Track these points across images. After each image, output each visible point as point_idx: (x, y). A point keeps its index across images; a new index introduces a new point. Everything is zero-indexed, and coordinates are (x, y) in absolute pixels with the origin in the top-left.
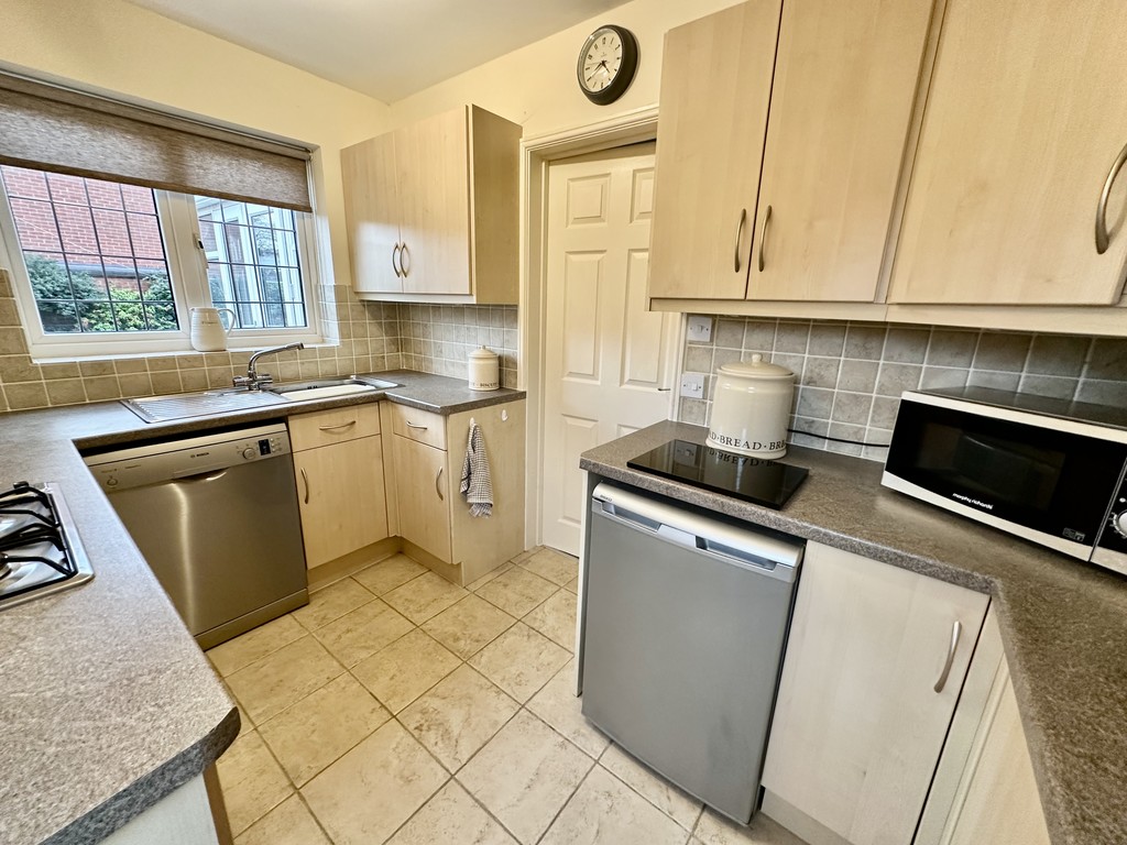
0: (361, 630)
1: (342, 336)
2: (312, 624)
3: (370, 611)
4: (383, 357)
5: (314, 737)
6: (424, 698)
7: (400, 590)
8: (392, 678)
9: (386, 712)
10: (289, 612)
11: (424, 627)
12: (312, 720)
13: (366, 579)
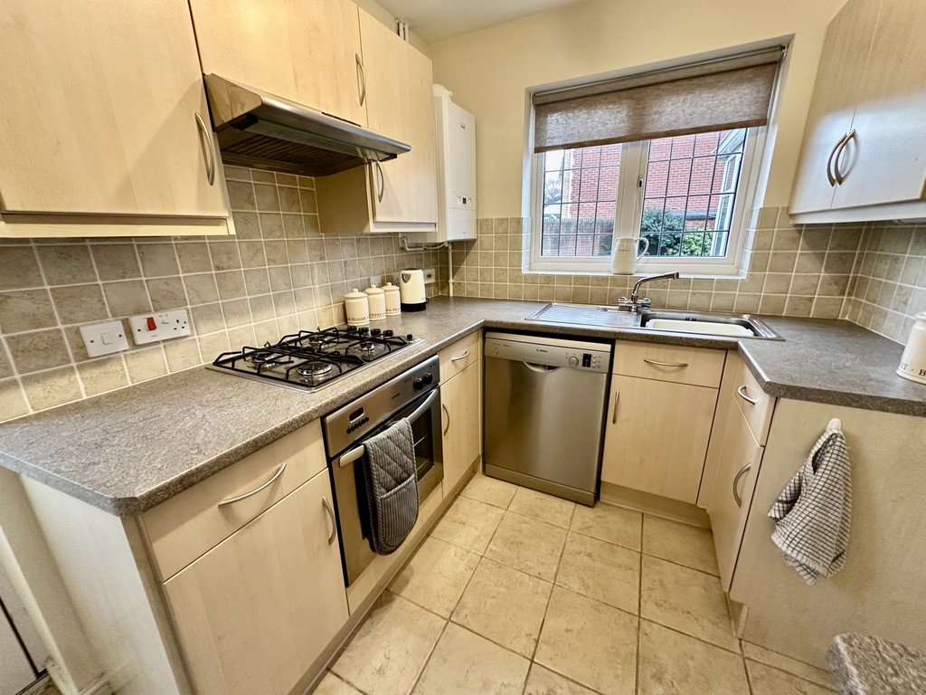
0: (598, 565)
1: (753, 267)
2: (577, 524)
3: (622, 557)
4: (811, 300)
5: (489, 601)
6: (564, 683)
7: (667, 566)
8: (567, 630)
9: (533, 649)
10: (576, 502)
11: (644, 624)
12: (502, 590)
13: (652, 527)
